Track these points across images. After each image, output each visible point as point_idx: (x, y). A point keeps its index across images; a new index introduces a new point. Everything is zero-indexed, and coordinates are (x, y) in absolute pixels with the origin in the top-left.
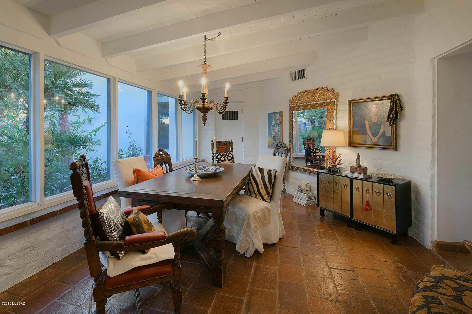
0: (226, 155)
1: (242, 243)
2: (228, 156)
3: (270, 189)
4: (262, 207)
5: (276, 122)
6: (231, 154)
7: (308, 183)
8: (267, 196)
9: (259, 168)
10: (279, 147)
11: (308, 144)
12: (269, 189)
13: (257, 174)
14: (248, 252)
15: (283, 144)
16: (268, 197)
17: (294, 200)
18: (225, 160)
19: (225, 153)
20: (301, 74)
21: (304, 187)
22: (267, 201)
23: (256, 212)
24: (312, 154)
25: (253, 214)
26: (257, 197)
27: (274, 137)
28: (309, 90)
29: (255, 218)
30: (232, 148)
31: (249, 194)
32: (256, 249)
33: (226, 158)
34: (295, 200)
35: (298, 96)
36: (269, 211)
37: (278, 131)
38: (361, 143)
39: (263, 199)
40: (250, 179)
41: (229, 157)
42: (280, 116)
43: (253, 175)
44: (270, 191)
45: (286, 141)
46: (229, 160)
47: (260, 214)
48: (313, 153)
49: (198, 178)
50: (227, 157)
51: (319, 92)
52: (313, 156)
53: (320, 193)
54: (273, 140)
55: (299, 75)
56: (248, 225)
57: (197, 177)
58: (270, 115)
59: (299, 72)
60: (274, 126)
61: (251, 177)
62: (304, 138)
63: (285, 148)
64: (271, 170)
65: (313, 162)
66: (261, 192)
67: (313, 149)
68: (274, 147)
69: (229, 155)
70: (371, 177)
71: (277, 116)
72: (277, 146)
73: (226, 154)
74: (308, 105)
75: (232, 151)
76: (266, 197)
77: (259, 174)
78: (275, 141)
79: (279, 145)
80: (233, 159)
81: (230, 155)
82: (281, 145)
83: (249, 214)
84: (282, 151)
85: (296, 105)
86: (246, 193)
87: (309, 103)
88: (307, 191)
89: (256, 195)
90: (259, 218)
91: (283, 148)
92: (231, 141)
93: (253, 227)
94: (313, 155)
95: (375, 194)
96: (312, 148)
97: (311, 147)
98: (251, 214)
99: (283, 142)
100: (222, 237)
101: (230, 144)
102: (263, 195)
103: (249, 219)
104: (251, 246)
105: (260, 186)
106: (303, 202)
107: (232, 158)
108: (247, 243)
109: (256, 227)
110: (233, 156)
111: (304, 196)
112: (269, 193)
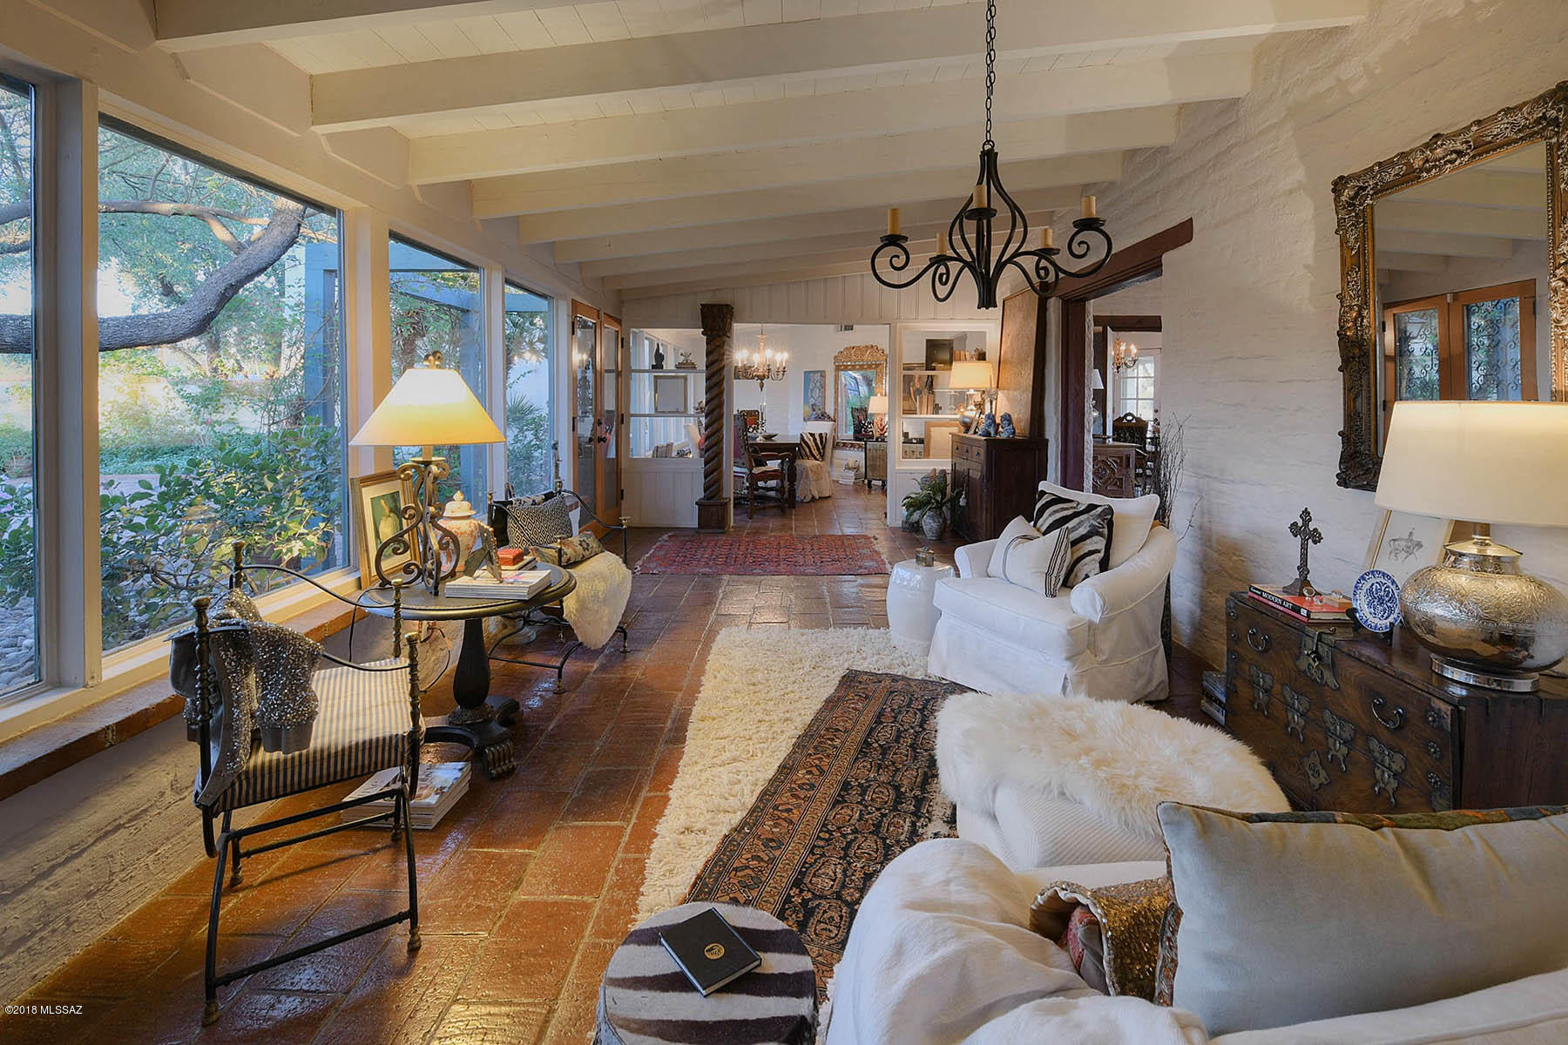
4: (815, 465)
5: (815, 384)
7: (857, 461)
8: (819, 456)
9: (811, 434)
12: (820, 450)
13: (808, 439)
14: (806, 499)
22: (819, 460)
27: (812, 404)
29: (812, 471)
32: (813, 496)
35: (844, 353)
39: (816, 460)
42: (821, 376)
51: (869, 351)
53: (868, 464)
56: (807, 478)
58: (807, 374)
60: (812, 391)
61: (803, 443)
66: (813, 453)
68: (812, 420)
71: (817, 377)
77: (811, 439)
78: (813, 410)
83: (808, 468)
85: (841, 364)
87: (857, 363)
89: (809, 457)
90: (815, 472)
93: (810, 478)
100: (794, 473)
102: (815, 456)
105: (812, 449)
112: (821, 453)
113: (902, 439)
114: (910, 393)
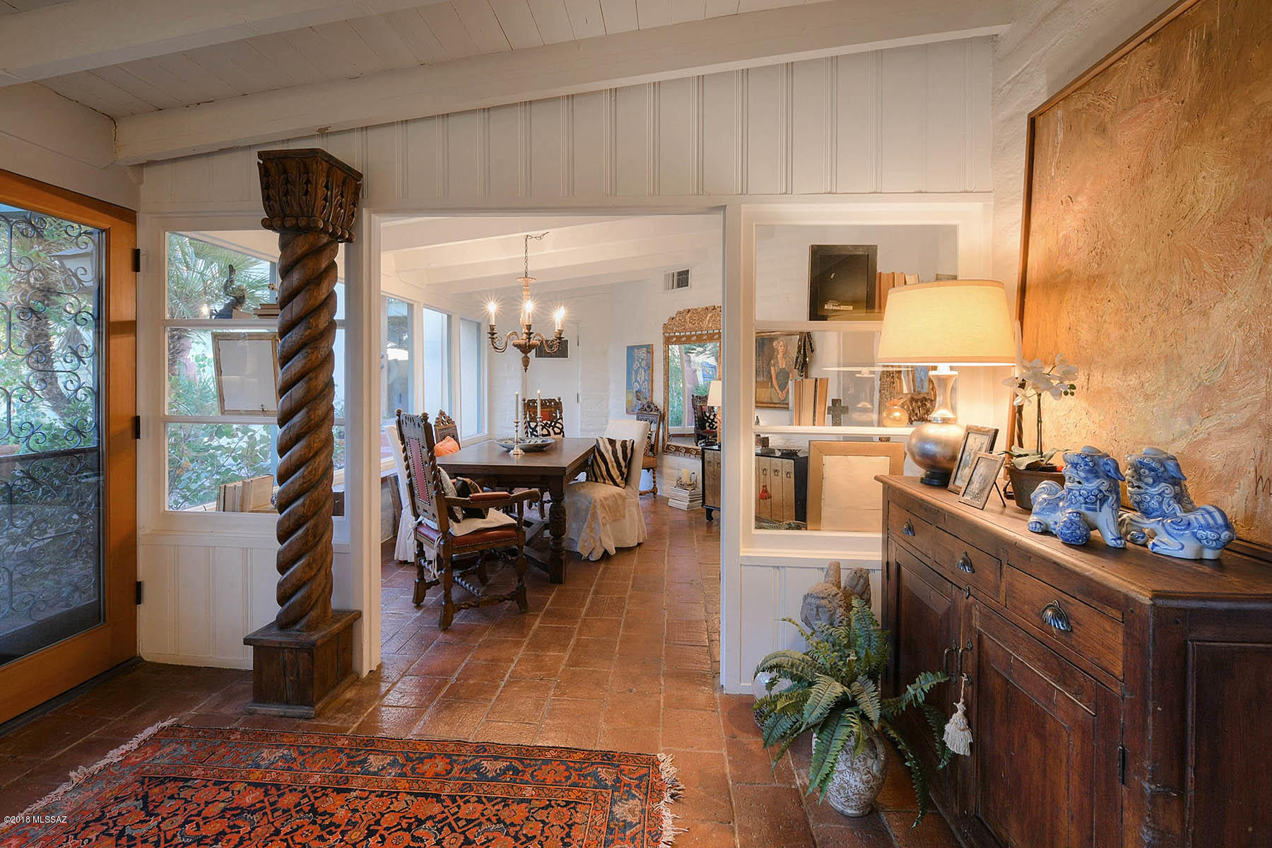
0: (550, 426)
1: (586, 541)
2: (555, 426)
3: (625, 467)
4: (614, 493)
5: (640, 363)
6: (559, 423)
7: (694, 473)
8: (620, 478)
9: (609, 439)
10: (645, 410)
11: (701, 406)
12: (623, 468)
13: (606, 448)
14: (593, 554)
15: (652, 406)
16: (622, 479)
17: (670, 504)
18: (549, 434)
19: (549, 422)
20: (682, 279)
21: (685, 480)
22: (620, 485)
23: (605, 498)
24: (707, 424)
25: (601, 500)
26: (607, 481)
27: (637, 392)
28: (696, 309)
29: (603, 506)
30: (561, 413)
31: (594, 479)
32: (606, 550)
33: (550, 429)
34: (672, 503)
35: (677, 318)
36: (624, 499)
37: (644, 382)
38: (765, 400)
39: (616, 484)
40: (595, 457)
41: (555, 429)
42: (648, 352)
43: (599, 451)
44: (625, 470)
45: (658, 400)
46: (555, 434)
47: (610, 502)
48: (709, 422)
49: (520, 452)
50: (553, 429)
51: (709, 315)
52: (708, 428)
53: (706, 482)
54: (635, 399)
55: (679, 280)
56: (594, 516)
57: (519, 450)
58: (631, 349)
59: (680, 274)
60: (637, 372)
61: (597, 454)
62: (693, 396)
63: (655, 413)
64: (626, 441)
65: (708, 439)
66: (612, 473)
67: (710, 416)
68: (636, 412)
69: (555, 424)
70: (773, 451)
71: (642, 353)
72: (643, 409)
73: (551, 423)
74: (693, 335)
75: (562, 418)
76: (618, 481)
77: (610, 448)
78: (638, 400)
79: (646, 406)
80: (563, 432)
81: (557, 425)
82: (649, 407)
83: (595, 501)
84: (651, 418)
85: (673, 334)
86: (590, 478)
87: (694, 333)
88: (691, 485)
89: (604, 479)
90: (609, 506)
91: (652, 413)
92: (559, 399)
93: (600, 518)
94: (709, 426)
95: (784, 475)
96: (708, 414)
97: (705, 412)
98: (598, 501)
99: (652, 400)
100: (562, 518)
101: (557, 405)
102: (615, 477)
103: (595, 507)
104: (598, 544)
105: (610, 465)
106: (684, 505)
107: (561, 430)
108: (592, 541)
109: (604, 518)
110: (563, 428)
111: (685, 494)
112: (624, 474)
113: (755, 449)
114: (771, 377)
